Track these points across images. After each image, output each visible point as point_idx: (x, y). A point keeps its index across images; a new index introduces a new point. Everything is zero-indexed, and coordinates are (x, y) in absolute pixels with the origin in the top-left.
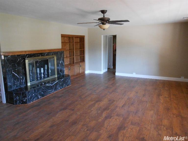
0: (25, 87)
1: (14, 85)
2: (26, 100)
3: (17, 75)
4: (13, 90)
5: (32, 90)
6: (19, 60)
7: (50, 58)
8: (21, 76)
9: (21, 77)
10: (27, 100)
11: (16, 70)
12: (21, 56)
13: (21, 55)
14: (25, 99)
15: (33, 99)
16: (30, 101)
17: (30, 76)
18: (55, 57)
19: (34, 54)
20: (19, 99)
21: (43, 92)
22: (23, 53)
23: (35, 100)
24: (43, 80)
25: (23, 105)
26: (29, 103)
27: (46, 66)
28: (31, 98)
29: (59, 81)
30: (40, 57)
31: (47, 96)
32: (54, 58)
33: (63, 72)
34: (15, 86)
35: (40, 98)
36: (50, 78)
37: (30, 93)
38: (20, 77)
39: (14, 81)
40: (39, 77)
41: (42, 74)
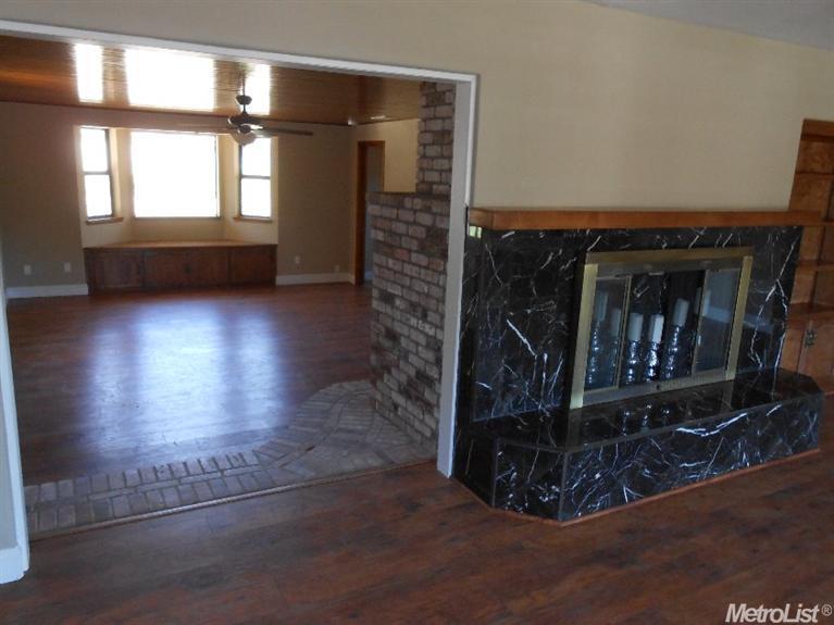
0: (554, 412)
1: (503, 396)
2: (556, 501)
3: (525, 341)
4: (497, 422)
5: (597, 450)
6: (550, 258)
7: (716, 265)
8: (545, 350)
9: (546, 357)
10: (562, 498)
11: (529, 311)
12: (565, 235)
13: (568, 231)
14: (549, 490)
15: (592, 499)
16: (571, 510)
17: (591, 353)
18: (746, 258)
19: (631, 231)
20: (520, 481)
21: (653, 468)
22: (579, 225)
23: (602, 508)
24: (653, 390)
25: (532, 518)
26: (564, 520)
27: (683, 308)
28: (581, 492)
29: (749, 416)
30: (664, 254)
31: (668, 494)
32: (738, 263)
33: (772, 358)
34: (510, 399)
35: (631, 499)
36: (697, 380)
37: (584, 466)
38: (541, 357)
39: (506, 371)
40: (632, 366)
41: (654, 353)
